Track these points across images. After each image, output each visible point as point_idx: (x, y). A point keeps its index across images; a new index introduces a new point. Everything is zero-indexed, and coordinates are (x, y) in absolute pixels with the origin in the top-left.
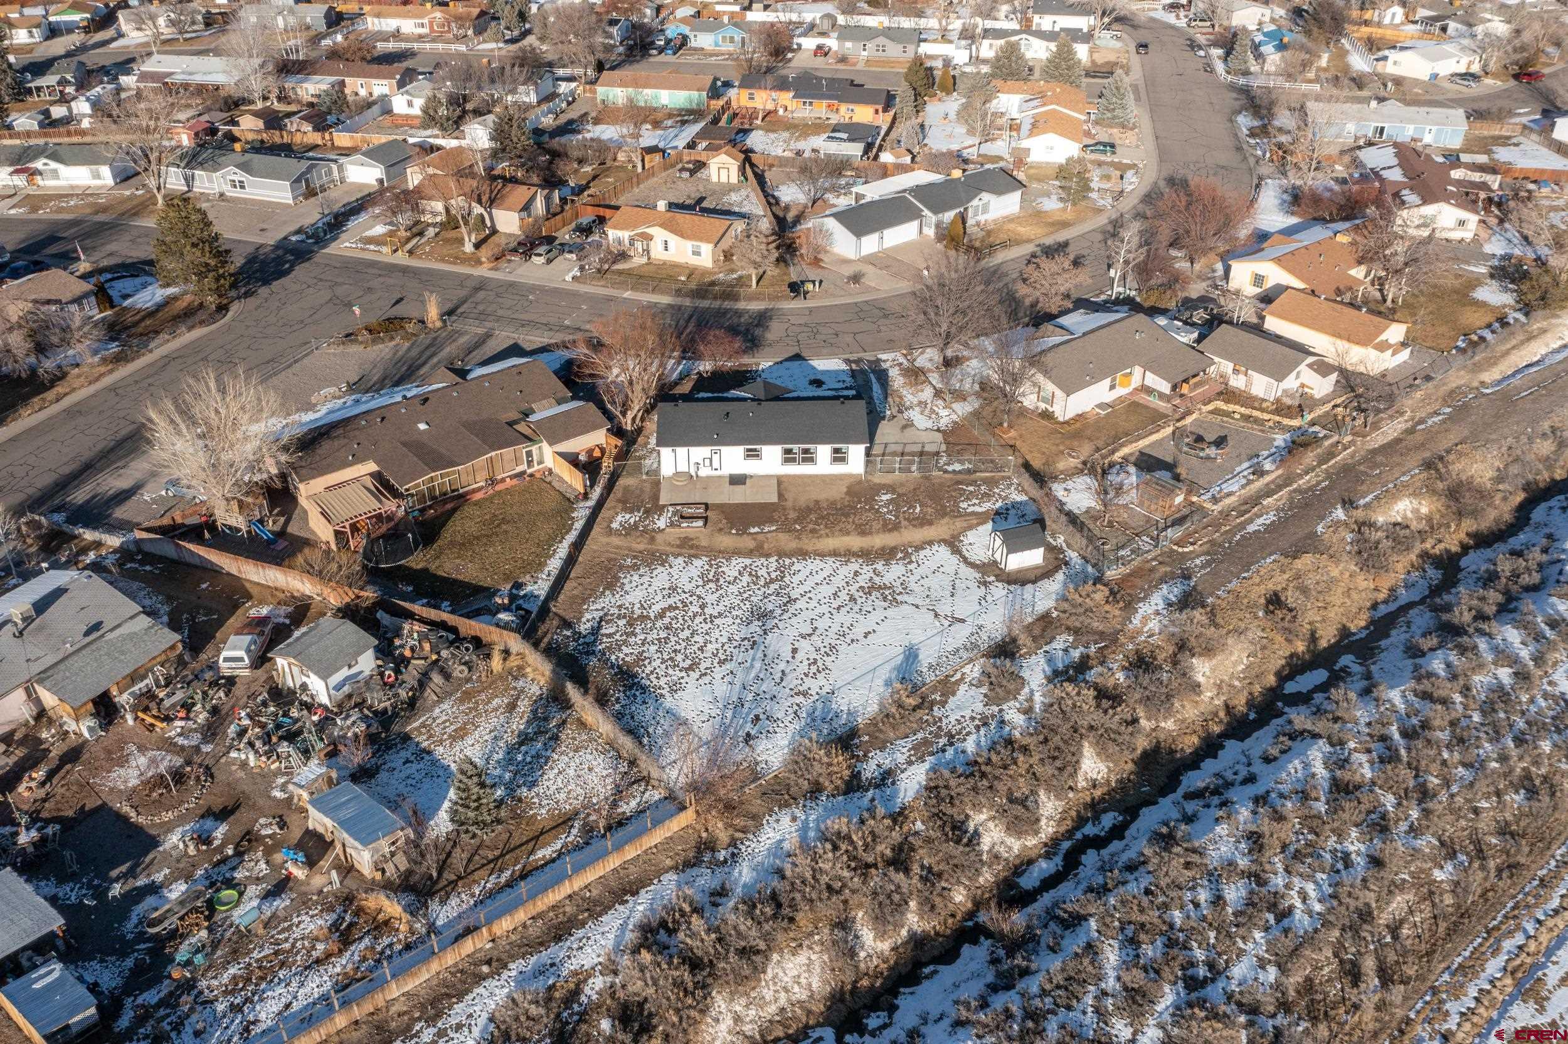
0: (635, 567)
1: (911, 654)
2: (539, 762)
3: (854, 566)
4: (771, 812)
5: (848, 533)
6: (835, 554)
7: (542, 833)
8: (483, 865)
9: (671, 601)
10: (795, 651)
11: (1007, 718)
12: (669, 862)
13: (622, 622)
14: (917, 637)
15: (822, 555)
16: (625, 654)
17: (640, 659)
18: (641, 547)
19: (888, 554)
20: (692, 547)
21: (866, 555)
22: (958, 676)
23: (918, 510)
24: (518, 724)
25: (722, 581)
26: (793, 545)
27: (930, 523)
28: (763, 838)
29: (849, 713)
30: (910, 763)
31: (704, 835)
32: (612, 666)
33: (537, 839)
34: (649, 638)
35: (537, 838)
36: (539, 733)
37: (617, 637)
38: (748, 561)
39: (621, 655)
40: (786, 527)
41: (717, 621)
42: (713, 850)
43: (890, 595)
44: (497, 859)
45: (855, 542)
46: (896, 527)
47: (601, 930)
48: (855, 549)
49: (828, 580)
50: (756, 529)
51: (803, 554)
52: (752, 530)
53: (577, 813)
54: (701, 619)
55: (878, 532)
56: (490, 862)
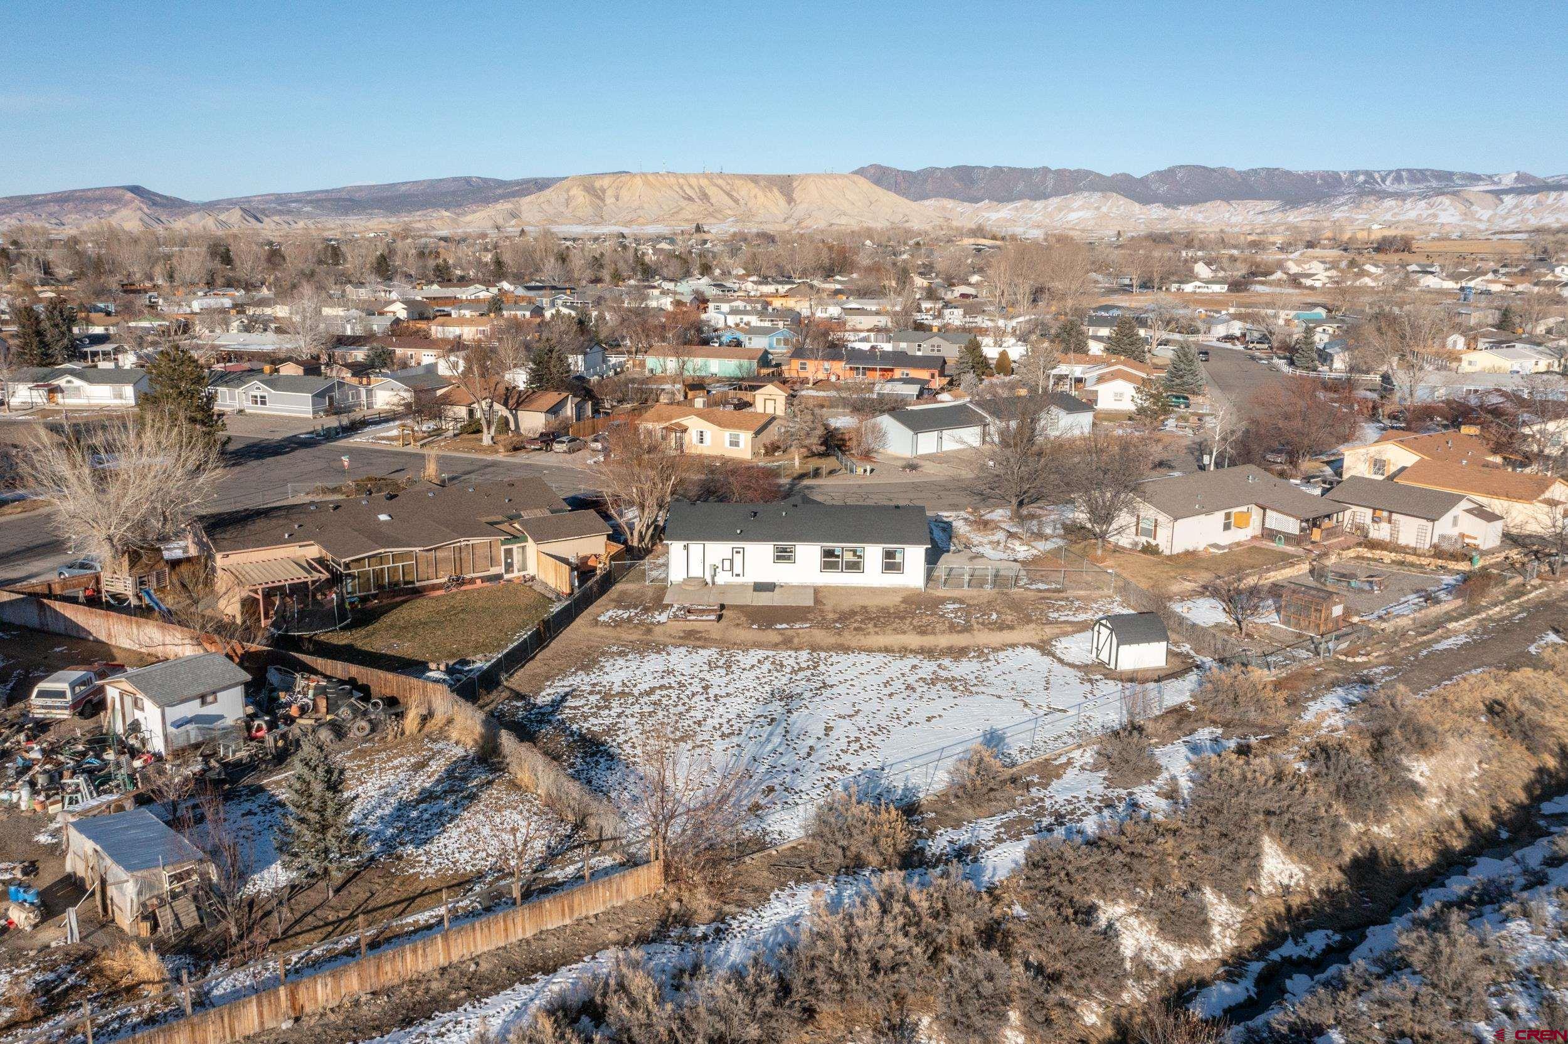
0: (622, 654)
1: (993, 739)
2: (441, 820)
3: (912, 660)
4: (782, 886)
5: (904, 633)
6: (887, 650)
7: (421, 895)
8: (315, 928)
9: (665, 682)
10: (828, 729)
11: (1141, 801)
12: (612, 936)
13: (593, 699)
14: (1000, 722)
15: (869, 651)
16: (594, 725)
17: (611, 730)
18: (634, 637)
19: (958, 653)
20: (699, 639)
21: (929, 653)
22: (1063, 760)
23: (994, 616)
24: (423, 781)
25: (734, 668)
26: (832, 640)
27: (1011, 628)
28: (767, 913)
29: (906, 789)
30: (1000, 840)
31: (675, 906)
32: (572, 734)
33: (410, 902)
34: (628, 712)
35: (413, 899)
36: (452, 791)
37: (586, 709)
38: (771, 653)
39: (586, 725)
40: (824, 625)
41: (722, 700)
42: (686, 925)
43: (962, 687)
44: (341, 921)
45: (914, 640)
46: (967, 629)
47: (483, 1013)
48: (913, 647)
49: (878, 671)
50: (784, 626)
51: (846, 649)
52: (778, 626)
53: (480, 876)
54: (703, 698)
55: (944, 632)
56: (327, 924)
